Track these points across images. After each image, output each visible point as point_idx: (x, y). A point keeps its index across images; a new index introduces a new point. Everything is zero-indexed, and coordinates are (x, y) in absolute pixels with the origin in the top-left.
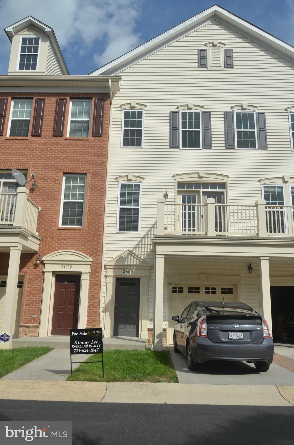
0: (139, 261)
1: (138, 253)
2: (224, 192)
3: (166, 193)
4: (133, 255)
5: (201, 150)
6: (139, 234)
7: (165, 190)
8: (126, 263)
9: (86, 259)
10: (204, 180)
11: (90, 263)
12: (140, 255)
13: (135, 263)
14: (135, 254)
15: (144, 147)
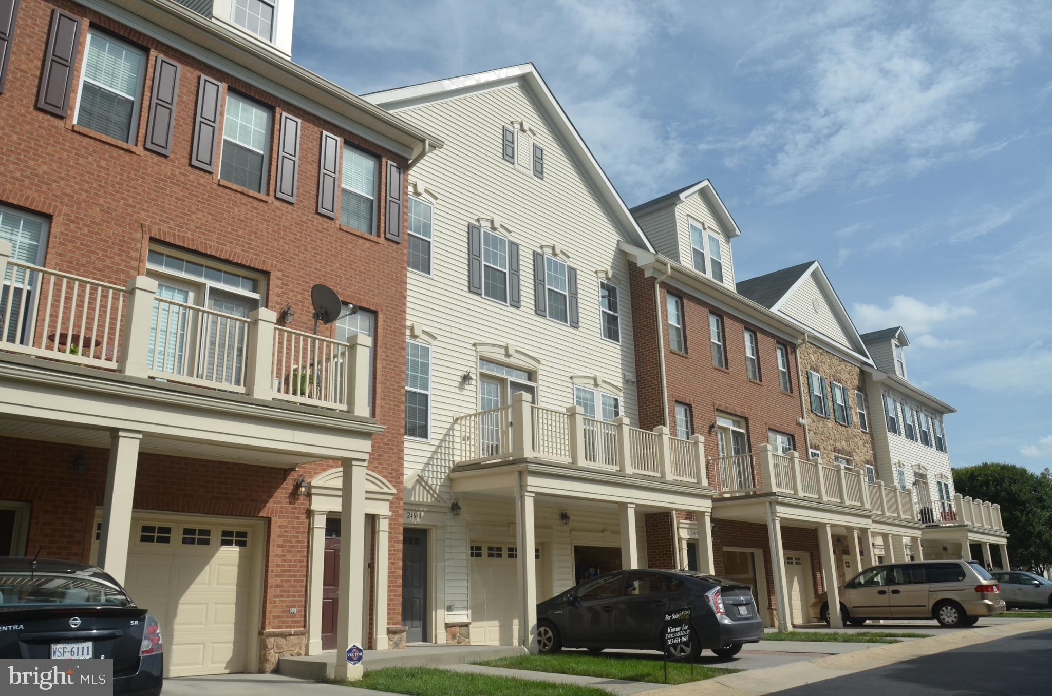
0: (432, 496)
1: (432, 481)
2: (534, 387)
3: (469, 374)
4: (423, 484)
5: (507, 306)
6: (429, 444)
7: (466, 369)
8: (412, 499)
9: (385, 490)
10: (511, 361)
11: (390, 498)
12: (434, 486)
13: (425, 500)
14: (426, 483)
15: (435, 278)
